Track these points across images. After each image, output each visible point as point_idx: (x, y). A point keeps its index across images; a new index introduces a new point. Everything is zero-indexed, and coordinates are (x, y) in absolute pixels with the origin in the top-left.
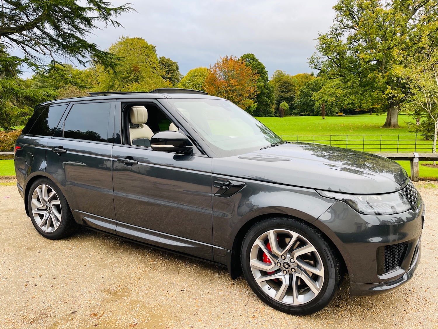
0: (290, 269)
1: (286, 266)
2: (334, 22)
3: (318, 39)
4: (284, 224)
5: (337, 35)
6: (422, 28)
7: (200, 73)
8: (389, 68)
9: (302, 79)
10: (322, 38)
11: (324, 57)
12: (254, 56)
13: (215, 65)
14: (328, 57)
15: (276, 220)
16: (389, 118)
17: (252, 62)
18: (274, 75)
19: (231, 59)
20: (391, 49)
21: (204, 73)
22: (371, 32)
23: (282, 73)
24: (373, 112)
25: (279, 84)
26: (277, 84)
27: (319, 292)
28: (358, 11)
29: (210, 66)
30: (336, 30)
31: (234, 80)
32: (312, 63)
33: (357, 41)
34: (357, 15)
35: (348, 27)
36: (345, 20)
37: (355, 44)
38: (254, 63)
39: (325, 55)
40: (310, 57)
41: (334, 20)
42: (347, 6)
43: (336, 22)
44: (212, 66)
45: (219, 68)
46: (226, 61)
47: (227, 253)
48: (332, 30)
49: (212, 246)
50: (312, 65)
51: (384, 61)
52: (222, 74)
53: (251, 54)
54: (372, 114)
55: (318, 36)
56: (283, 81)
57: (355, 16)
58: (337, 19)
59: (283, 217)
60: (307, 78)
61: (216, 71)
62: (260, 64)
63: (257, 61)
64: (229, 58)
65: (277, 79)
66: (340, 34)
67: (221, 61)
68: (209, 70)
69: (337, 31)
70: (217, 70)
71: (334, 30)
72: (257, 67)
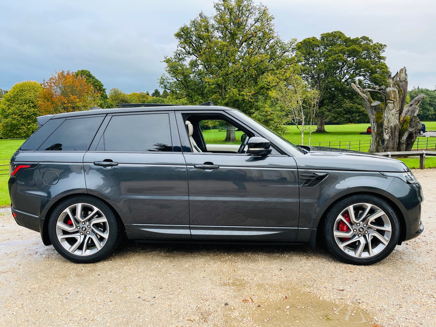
0: (364, 232)
1: (361, 230)
2: (178, 47)
3: (164, 61)
4: (362, 199)
5: (180, 59)
6: (250, 59)
7: (29, 87)
8: (229, 91)
9: (139, 98)
10: (168, 61)
11: (173, 78)
12: (89, 72)
13: (50, 80)
14: (176, 78)
15: (355, 197)
16: (229, 134)
17: (89, 79)
18: (110, 93)
19: (68, 74)
20: (228, 75)
21: (35, 87)
22: (211, 60)
23: (118, 92)
24: (204, 130)
25: (117, 102)
26: (114, 102)
27: (388, 243)
28: (195, 40)
29: (44, 80)
30: (179, 55)
31: (74, 96)
32: (162, 84)
33: (197, 67)
34: (195, 44)
35: (189, 53)
36: (187, 47)
37: (196, 68)
38: (91, 79)
39: (174, 77)
40: (160, 78)
41: (178, 46)
42: (186, 35)
43: (180, 48)
44: (47, 80)
45: (54, 83)
46: (62, 76)
47: (312, 231)
48: (176, 54)
49: (297, 228)
50: (162, 85)
51: (223, 85)
52: (58, 90)
53: (87, 71)
54: (204, 131)
55: (164, 59)
56: (120, 99)
57: (194, 45)
58: (180, 45)
59: (359, 194)
60: (144, 97)
61: (51, 86)
62: (97, 81)
63: (93, 78)
64: (66, 73)
65: (113, 97)
66: (183, 59)
67: (57, 76)
68: (43, 84)
69: (181, 56)
70: (53, 85)
71: (178, 55)
72: (94, 83)
